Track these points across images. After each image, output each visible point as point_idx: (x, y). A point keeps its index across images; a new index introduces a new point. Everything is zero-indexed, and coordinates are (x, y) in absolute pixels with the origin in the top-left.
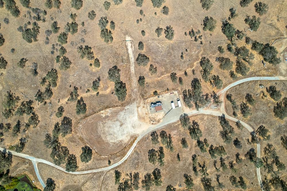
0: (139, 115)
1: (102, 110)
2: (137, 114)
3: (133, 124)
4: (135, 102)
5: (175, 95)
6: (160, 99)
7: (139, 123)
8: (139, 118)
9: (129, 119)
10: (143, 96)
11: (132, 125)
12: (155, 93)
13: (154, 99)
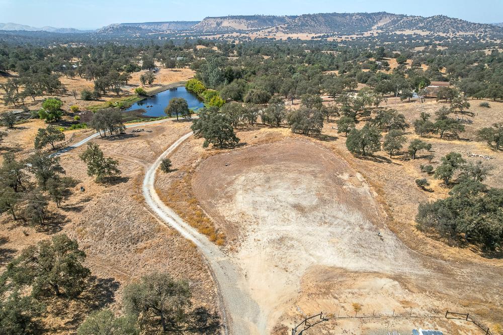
0: (346, 273)
3: (299, 241)
7: (297, 267)
8: (326, 272)
9: (328, 234)
11: (292, 239)
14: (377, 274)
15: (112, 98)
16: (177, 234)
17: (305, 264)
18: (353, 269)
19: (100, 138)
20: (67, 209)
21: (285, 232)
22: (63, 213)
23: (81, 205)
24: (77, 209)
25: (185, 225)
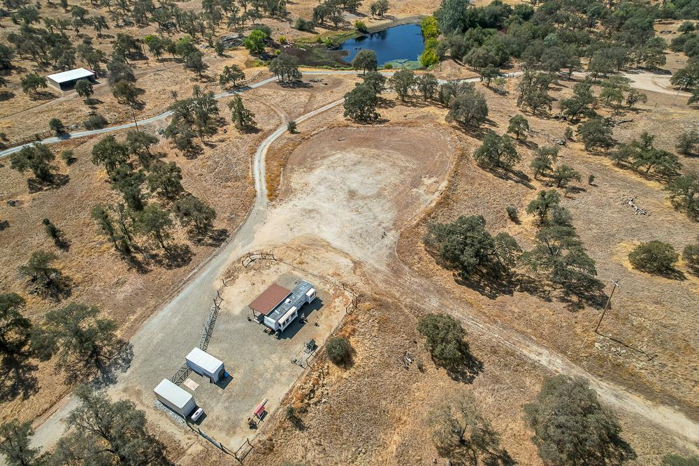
3: (322, 216)
7: (300, 231)
8: (315, 241)
9: (348, 219)
11: (318, 213)
13: (324, 326)
14: (346, 255)
15: (327, 30)
16: (253, 183)
17: (308, 231)
18: (334, 246)
19: (277, 82)
20: (206, 144)
21: (319, 207)
22: (203, 146)
23: (216, 144)
24: (212, 146)
25: (263, 179)
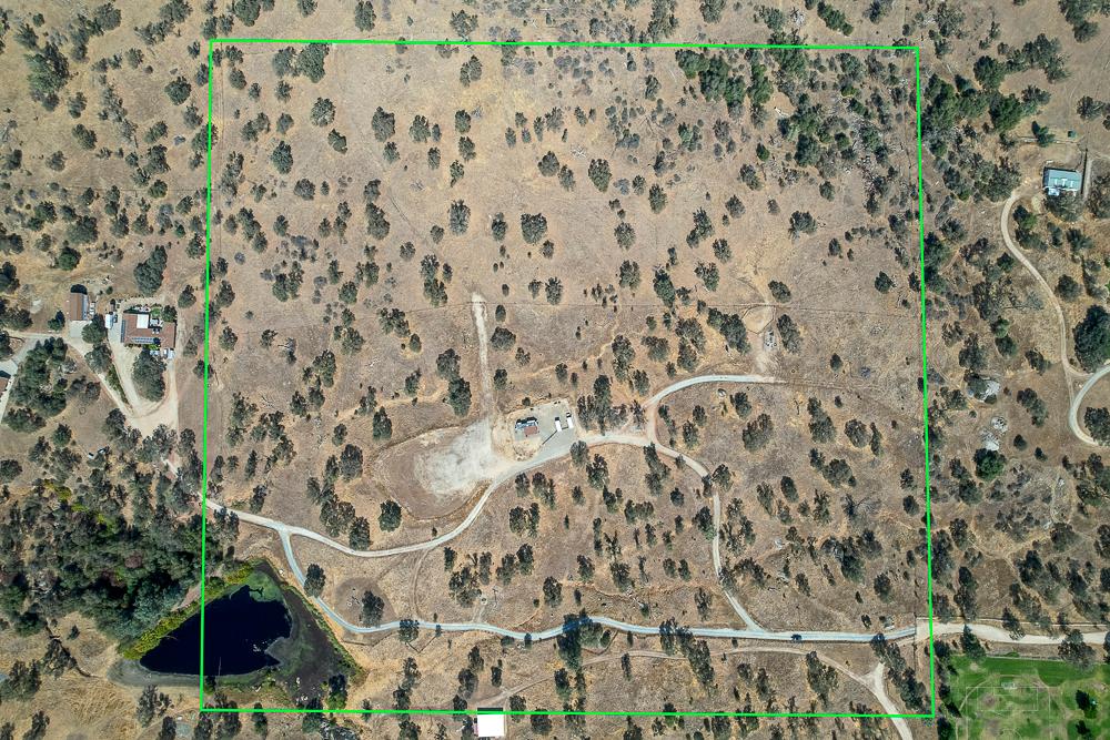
0: (493, 443)
1: (423, 432)
2: (489, 442)
3: (481, 459)
4: (487, 420)
5: (563, 406)
6: (534, 413)
7: (494, 458)
8: (494, 449)
9: (475, 450)
10: (502, 407)
11: (481, 462)
12: (526, 402)
13: (524, 413)
14: (492, 434)
